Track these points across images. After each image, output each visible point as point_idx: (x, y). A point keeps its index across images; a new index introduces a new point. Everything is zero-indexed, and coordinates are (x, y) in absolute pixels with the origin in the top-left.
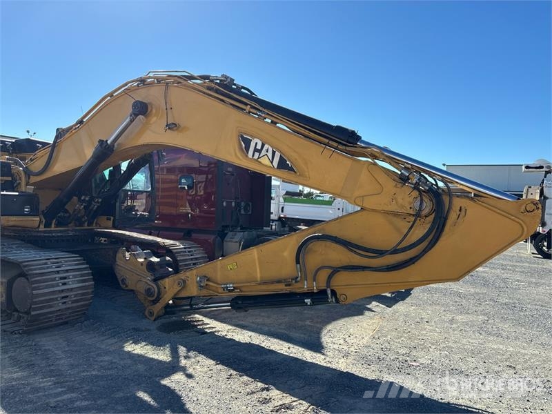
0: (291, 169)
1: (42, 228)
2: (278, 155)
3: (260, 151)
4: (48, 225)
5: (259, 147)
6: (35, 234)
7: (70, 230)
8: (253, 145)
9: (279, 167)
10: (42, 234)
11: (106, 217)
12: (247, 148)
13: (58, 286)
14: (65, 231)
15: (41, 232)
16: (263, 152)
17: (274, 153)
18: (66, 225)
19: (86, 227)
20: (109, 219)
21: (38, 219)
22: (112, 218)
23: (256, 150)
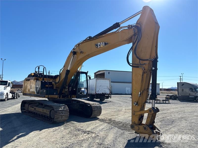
0: (107, 44)
1: (58, 98)
2: (104, 43)
3: (100, 45)
4: (60, 97)
5: (100, 44)
6: (57, 100)
7: (65, 99)
8: (98, 45)
9: (105, 45)
10: (58, 100)
11: (74, 95)
12: (97, 46)
13: (60, 114)
14: (64, 99)
15: (58, 99)
16: (101, 45)
17: (103, 43)
18: (65, 97)
19: (69, 98)
20: (75, 96)
21: (57, 96)
22: (76, 96)
23: (99, 45)
